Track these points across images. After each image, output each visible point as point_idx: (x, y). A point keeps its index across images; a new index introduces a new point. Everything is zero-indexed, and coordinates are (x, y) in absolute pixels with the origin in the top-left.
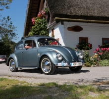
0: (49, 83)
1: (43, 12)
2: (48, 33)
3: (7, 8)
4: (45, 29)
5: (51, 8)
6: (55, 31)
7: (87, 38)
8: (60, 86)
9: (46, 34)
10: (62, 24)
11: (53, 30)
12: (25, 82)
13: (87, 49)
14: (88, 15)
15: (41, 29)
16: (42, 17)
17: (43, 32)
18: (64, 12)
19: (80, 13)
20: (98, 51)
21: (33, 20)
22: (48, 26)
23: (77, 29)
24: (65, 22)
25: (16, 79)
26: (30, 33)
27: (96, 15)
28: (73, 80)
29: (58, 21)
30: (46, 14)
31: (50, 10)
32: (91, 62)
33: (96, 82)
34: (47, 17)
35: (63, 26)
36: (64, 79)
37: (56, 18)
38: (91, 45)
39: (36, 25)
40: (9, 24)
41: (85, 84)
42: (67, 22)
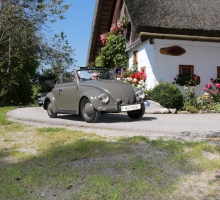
0: (135, 137)
1: (119, 24)
2: (128, 58)
3: (61, 18)
4: (122, 51)
5: (134, 17)
6: (138, 54)
7: (192, 66)
8: (154, 142)
9: (123, 60)
10: (151, 43)
11: (135, 53)
12: (94, 135)
13: (192, 85)
14: (195, 28)
15: (117, 52)
16: (117, 32)
17: (120, 56)
18: (155, 24)
19: (182, 25)
20: (211, 88)
21: (102, 37)
22: (128, 46)
23: (176, 51)
24: (156, 40)
25: (79, 129)
26: (98, 58)
27: (208, 27)
28: (172, 133)
29: (144, 39)
30: (124, 27)
31: (133, 20)
32: (198, 106)
33: (213, 137)
34: (125, 32)
35: (152, 46)
36: (158, 132)
37: (142, 33)
38: (199, 78)
39: (108, 45)
40: (63, 44)
41: (194, 140)
42: (160, 40)
